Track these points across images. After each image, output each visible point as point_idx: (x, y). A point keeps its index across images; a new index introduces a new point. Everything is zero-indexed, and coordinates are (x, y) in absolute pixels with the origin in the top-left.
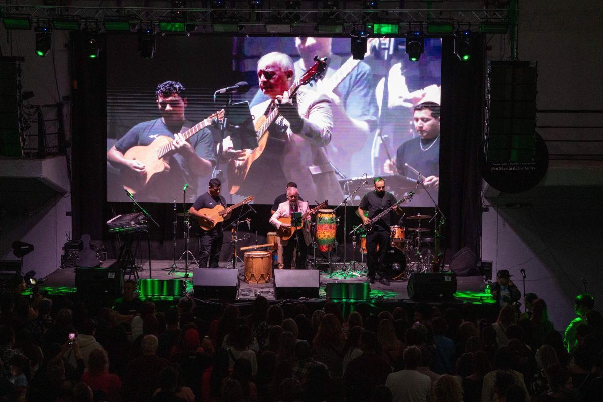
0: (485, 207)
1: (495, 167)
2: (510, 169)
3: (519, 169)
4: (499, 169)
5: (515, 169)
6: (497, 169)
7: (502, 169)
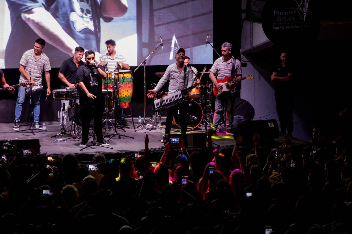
0: (244, 62)
1: (276, 26)
2: (289, 27)
3: (296, 27)
4: (279, 28)
5: (292, 27)
6: (278, 28)
7: (282, 27)
